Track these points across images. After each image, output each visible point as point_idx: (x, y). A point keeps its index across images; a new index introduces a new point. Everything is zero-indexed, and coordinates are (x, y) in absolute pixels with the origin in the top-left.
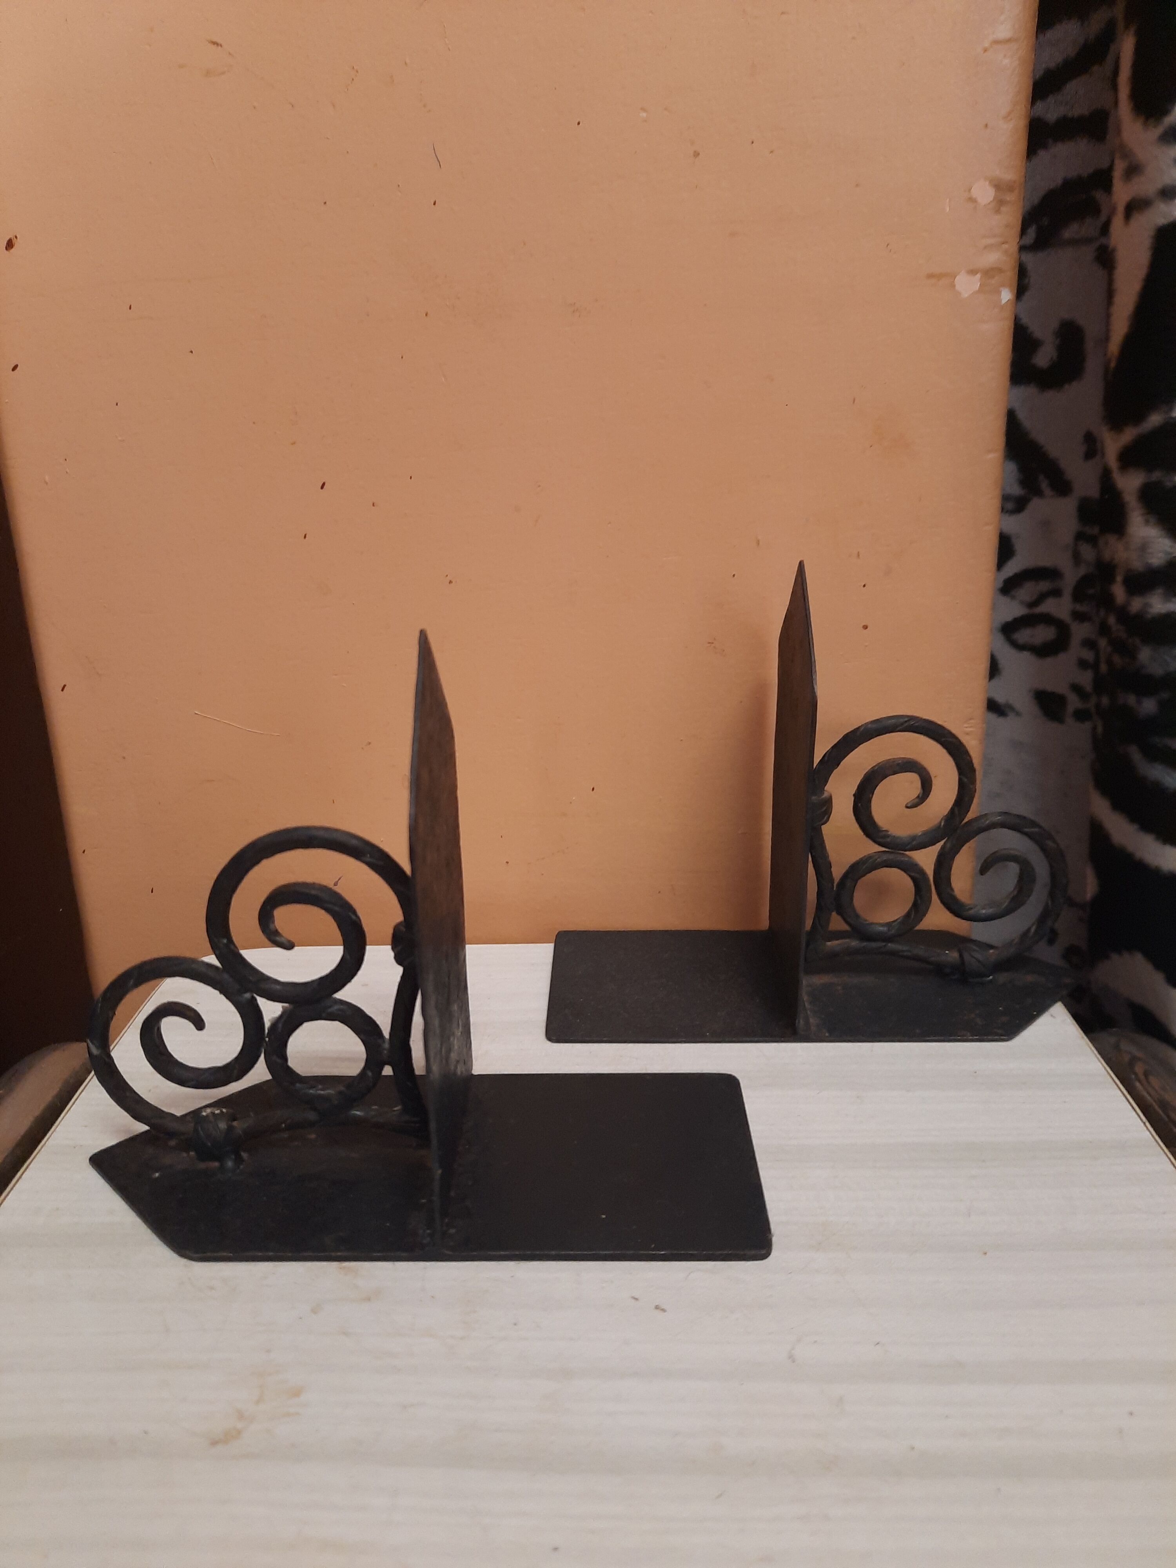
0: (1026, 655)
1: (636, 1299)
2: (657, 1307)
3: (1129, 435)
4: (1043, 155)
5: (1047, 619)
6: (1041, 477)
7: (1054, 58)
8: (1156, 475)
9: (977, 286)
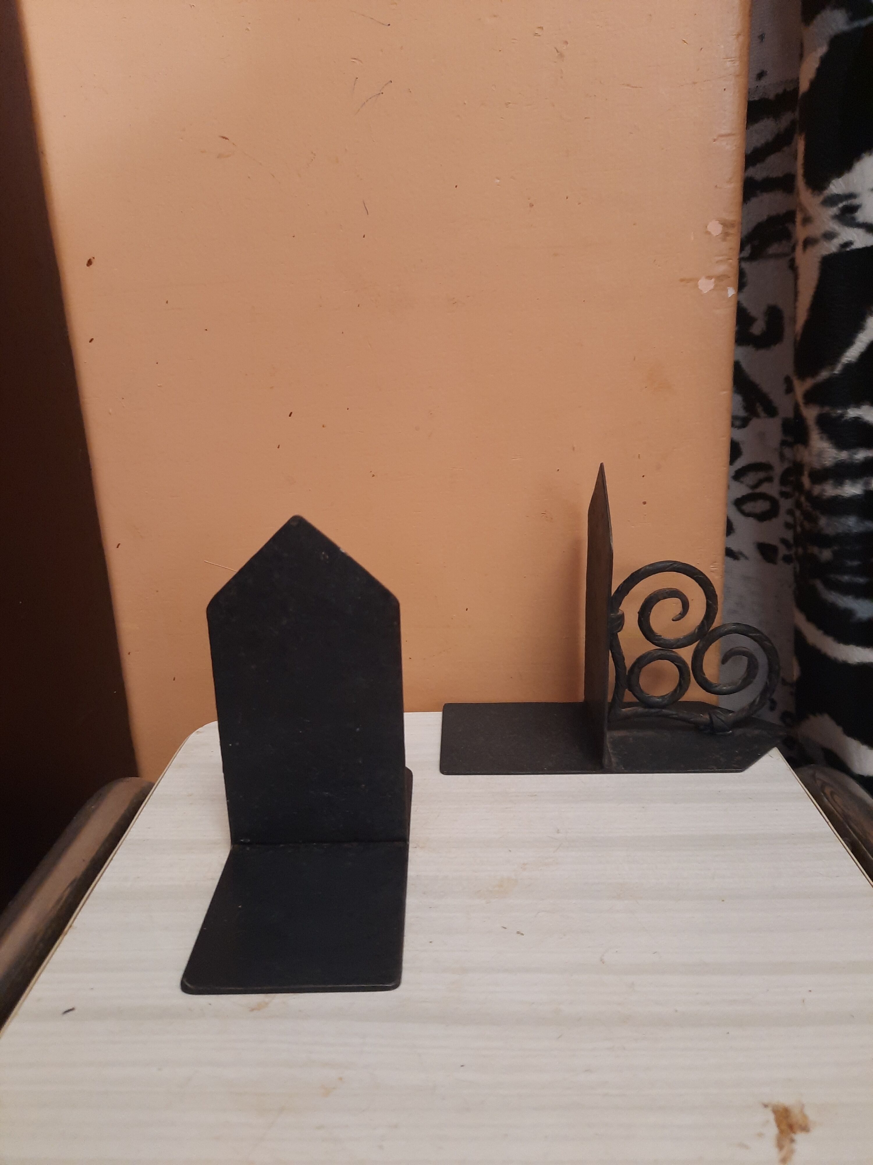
0: (751, 520)
1: (505, 928)
2: (518, 933)
3: (809, 383)
4: (754, 201)
5: (764, 496)
6: (758, 404)
7: (759, 141)
8: (827, 409)
9: (712, 287)
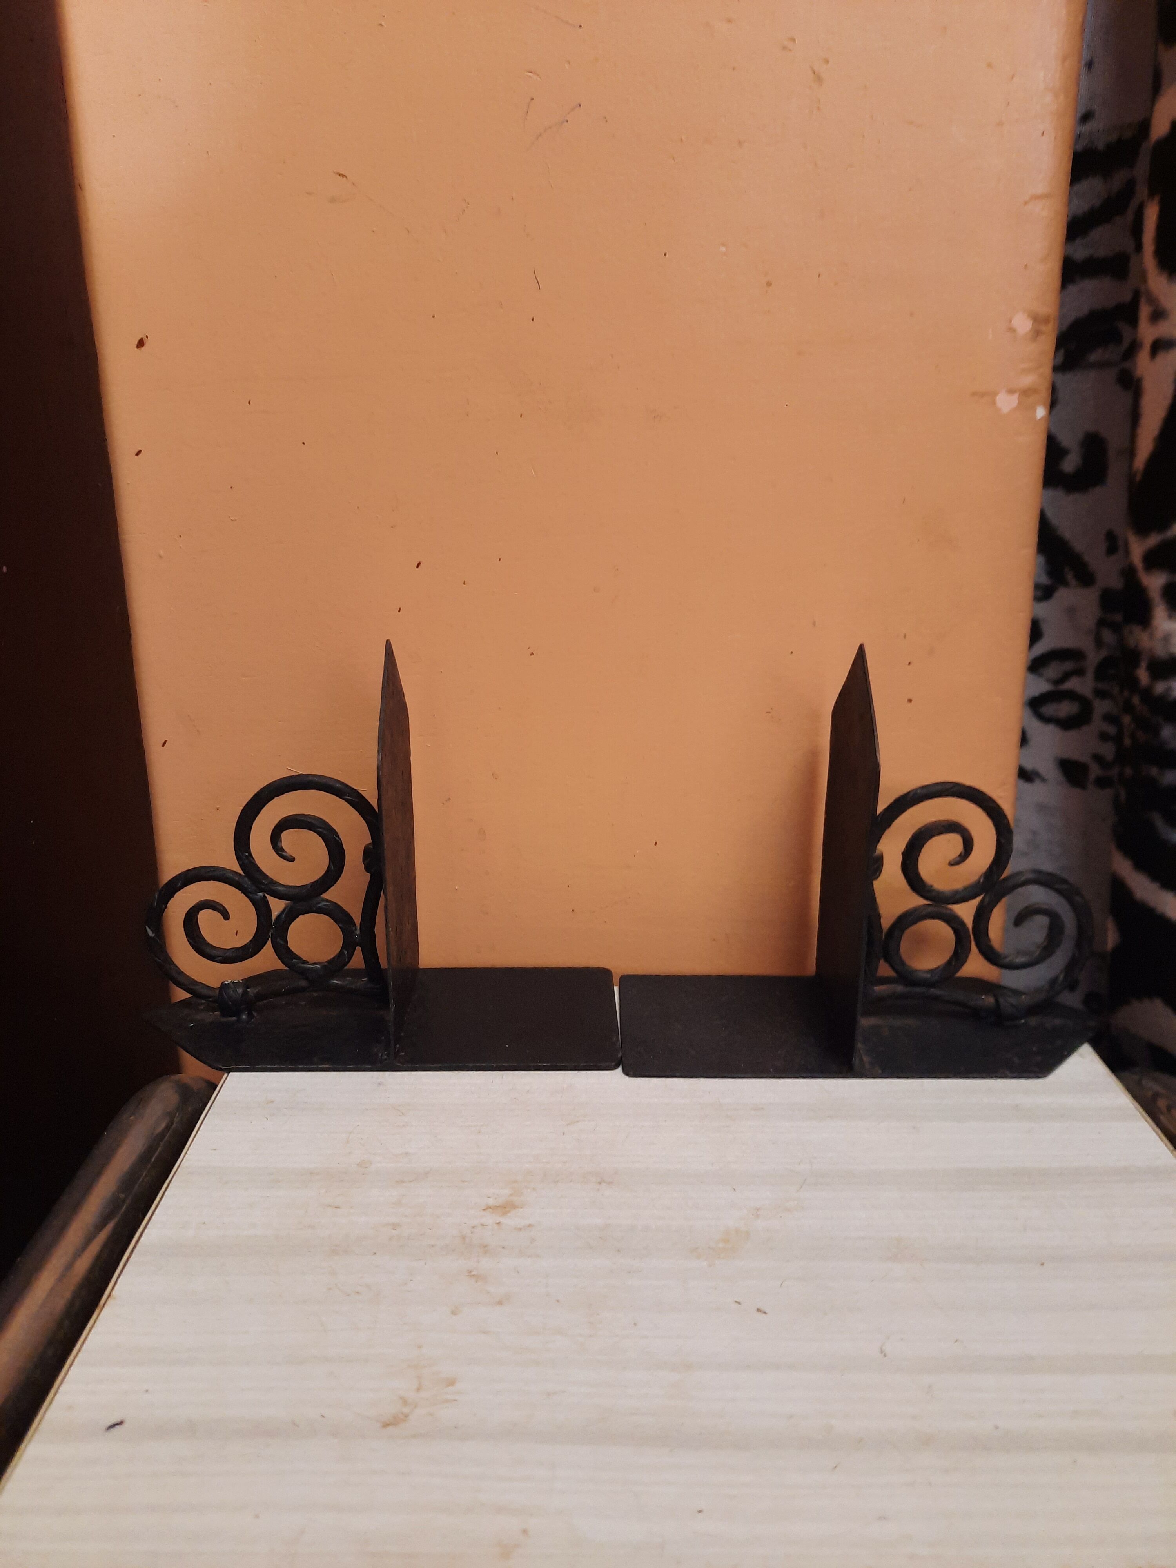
0: (1051, 727)
1: (739, 1303)
2: (759, 1310)
3: (1153, 540)
4: (1072, 289)
5: (1071, 695)
6: (1067, 569)
7: (1083, 206)
9: (1014, 404)
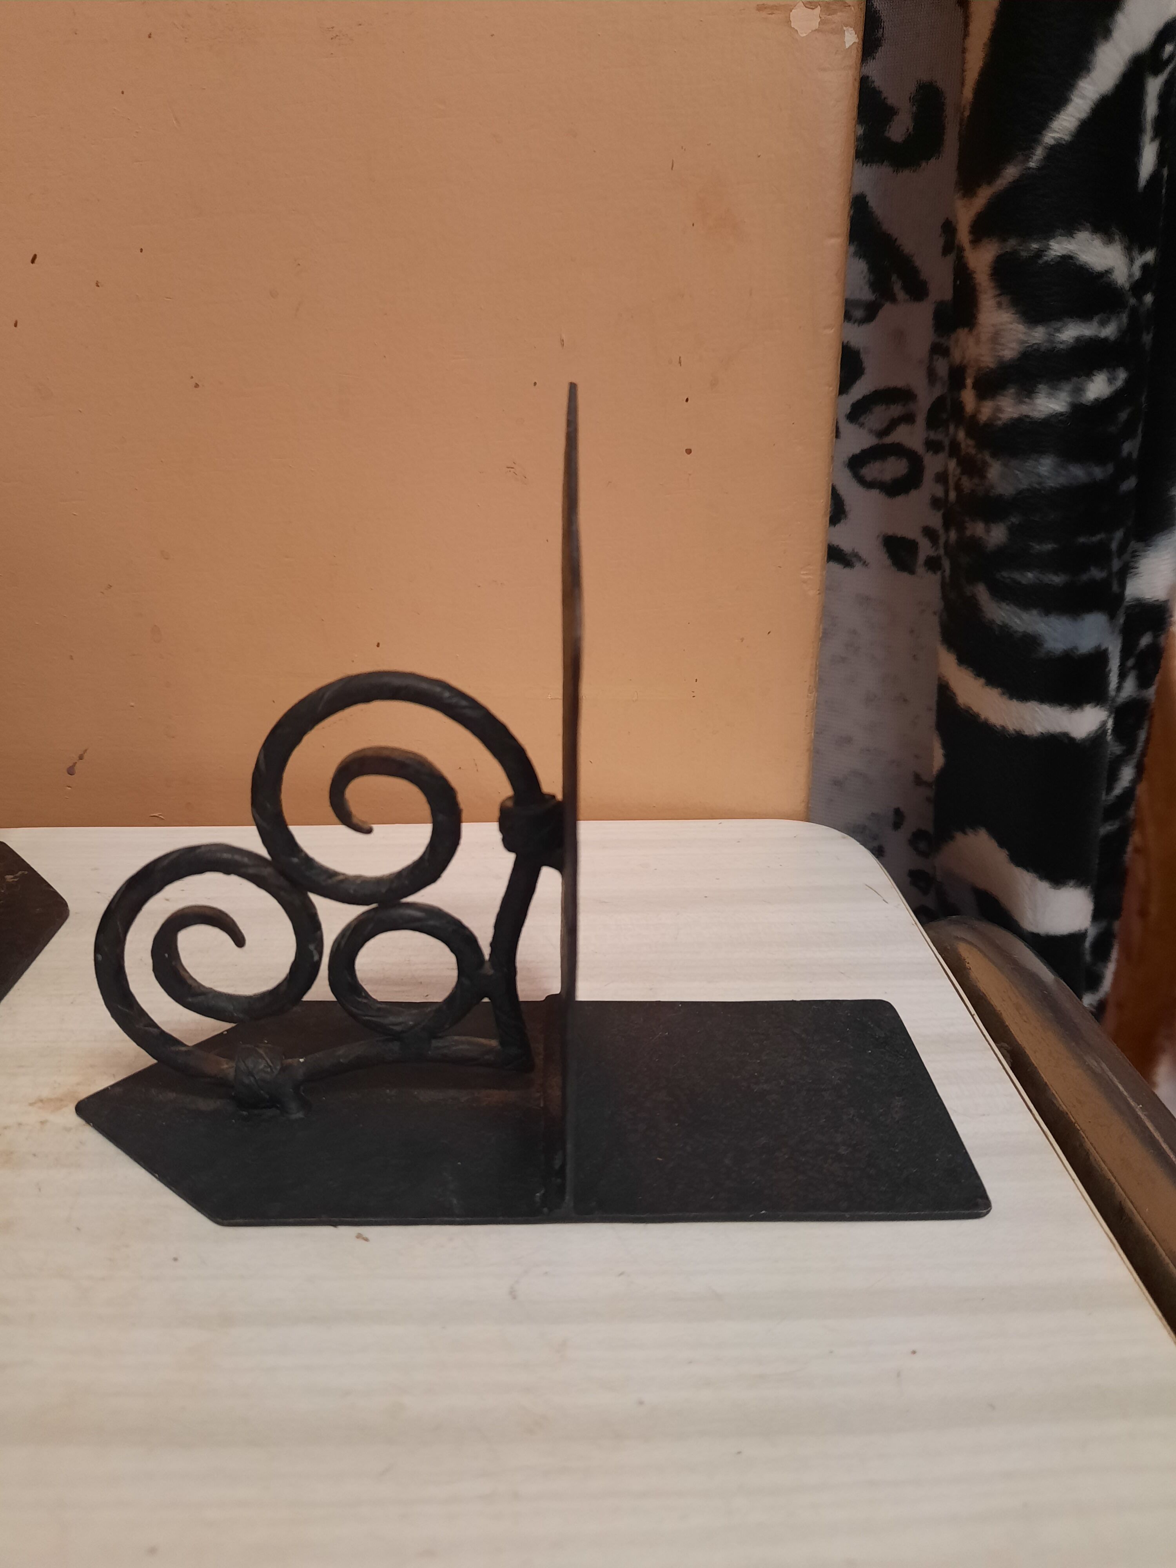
0: (875, 493)
3: (984, 195)
5: (898, 450)
6: (894, 278)
8: (1012, 243)
9: (815, 24)
